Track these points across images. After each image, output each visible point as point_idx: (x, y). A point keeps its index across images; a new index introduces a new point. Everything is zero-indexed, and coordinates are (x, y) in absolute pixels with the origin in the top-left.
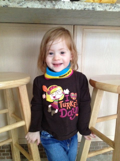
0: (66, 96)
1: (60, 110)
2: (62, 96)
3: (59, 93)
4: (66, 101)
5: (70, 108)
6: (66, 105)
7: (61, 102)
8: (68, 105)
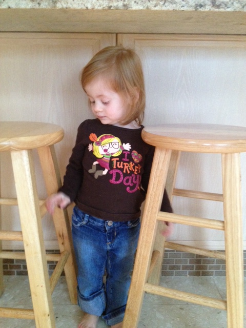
0: (124, 152)
1: (111, 171)
2: (119, 151)
3: (115, 146)
4: (124, 160)
5: (129, 172)
6: (124, 166)
7: (115, 160)
8: (126, 167)
